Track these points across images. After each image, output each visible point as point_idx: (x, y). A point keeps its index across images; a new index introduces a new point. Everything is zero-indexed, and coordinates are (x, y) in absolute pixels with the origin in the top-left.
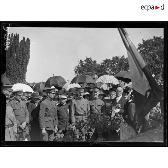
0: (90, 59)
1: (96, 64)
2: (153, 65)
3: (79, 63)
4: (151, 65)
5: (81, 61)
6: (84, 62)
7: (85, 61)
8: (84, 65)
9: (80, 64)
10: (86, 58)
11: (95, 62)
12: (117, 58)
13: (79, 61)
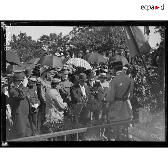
0: (25, 34)
1: (31, 40)
2: (94, 44)
3: (12, 38)
4: (92, 44)
5: (14, 35)
6: (18, 38)
7: (19, 36)
8: (17, 40)
9: (13, 40)
10: (20, 32)
11: (30, 38)
12: (55, 35)
13: (12, 36)
